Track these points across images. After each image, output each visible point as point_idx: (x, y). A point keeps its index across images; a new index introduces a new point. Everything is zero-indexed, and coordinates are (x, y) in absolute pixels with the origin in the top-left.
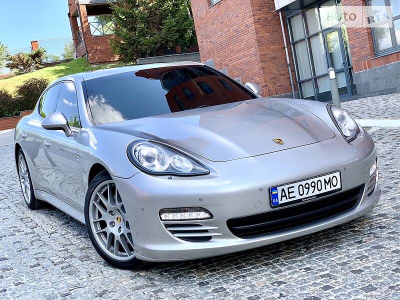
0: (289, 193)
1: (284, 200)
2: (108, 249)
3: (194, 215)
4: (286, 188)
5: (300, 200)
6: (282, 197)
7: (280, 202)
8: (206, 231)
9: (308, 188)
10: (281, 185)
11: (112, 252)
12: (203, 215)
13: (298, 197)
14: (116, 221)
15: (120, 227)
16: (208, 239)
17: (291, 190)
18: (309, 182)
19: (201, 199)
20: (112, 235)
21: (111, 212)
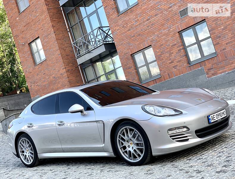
0: (214, 118)
1: (213, 121)
2: (129, 158)
3: (181, 130)
4: (212, 115)
5: (217, 121)
6: (212, 119)
7: (212, 122)
8: (187, 137)
9: (218, 116)
10: (211, 115)
11: (131, 159)
12: (185, 129)
13: (216, 120)
14: (130, 145)
15: (133, 147)
16: (187, 140)
17: (214, 117)
18: (218, 113)
19: (185, 123)
20: (130, 151)
21: (127, 141)
